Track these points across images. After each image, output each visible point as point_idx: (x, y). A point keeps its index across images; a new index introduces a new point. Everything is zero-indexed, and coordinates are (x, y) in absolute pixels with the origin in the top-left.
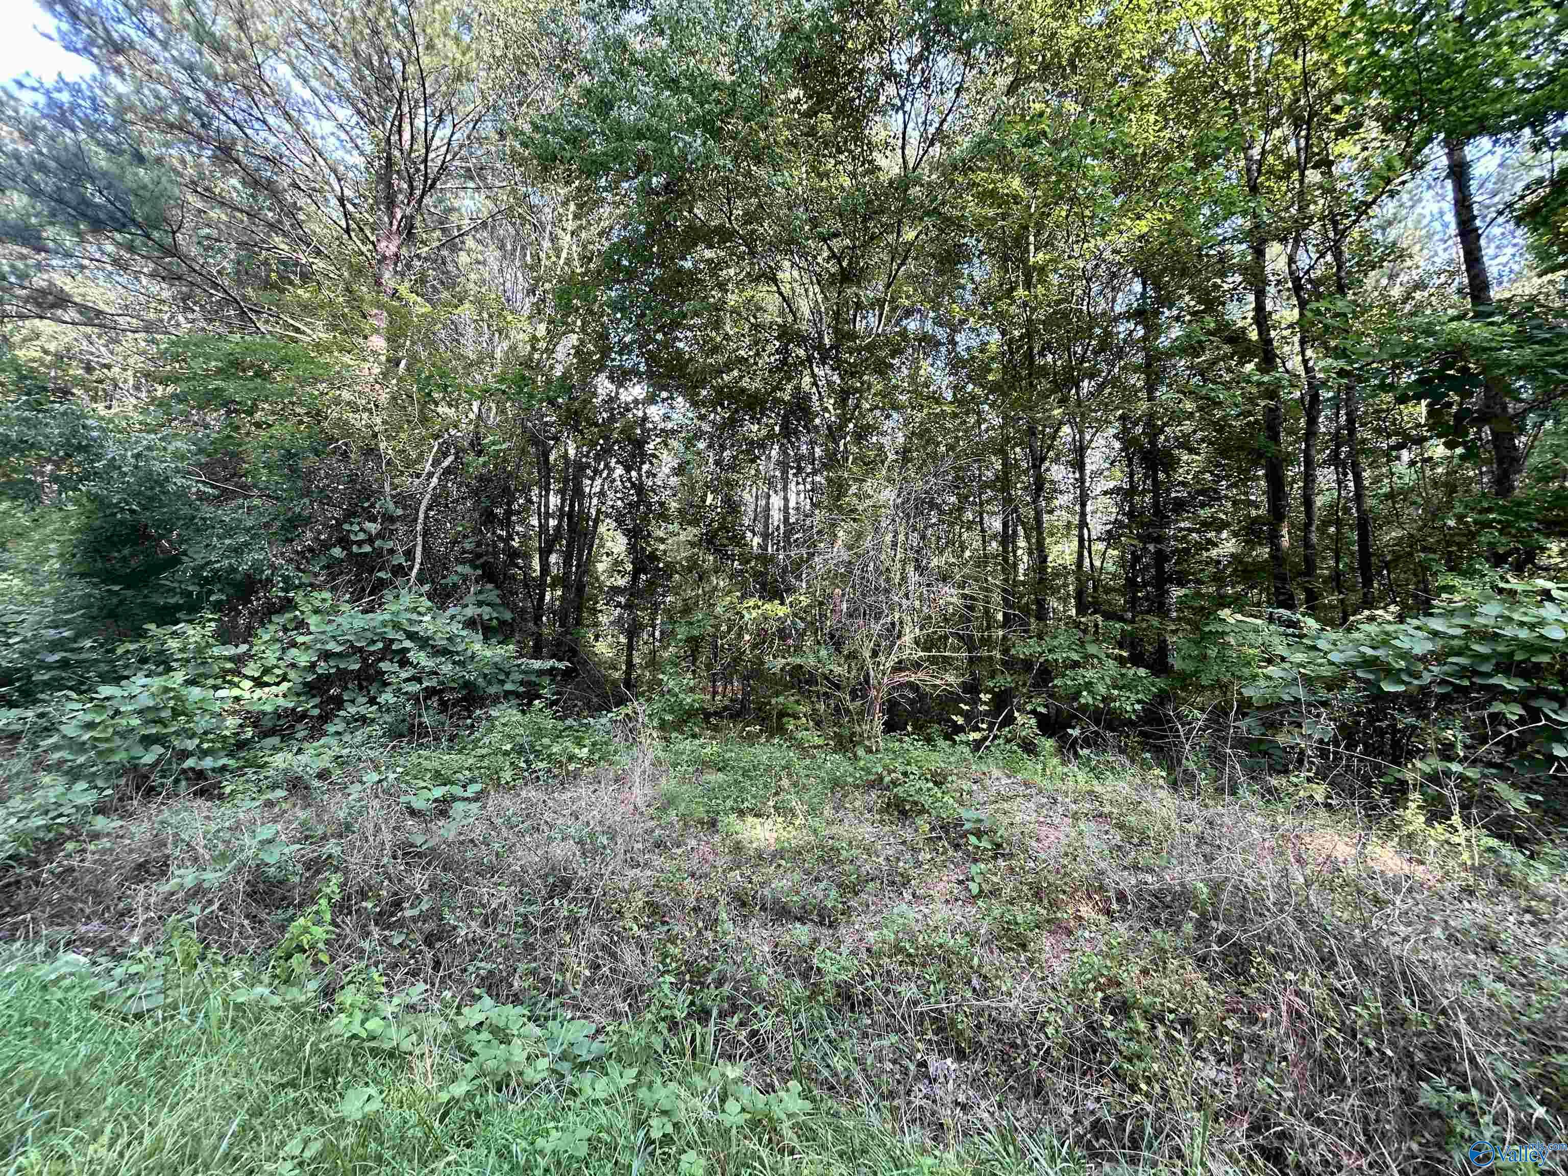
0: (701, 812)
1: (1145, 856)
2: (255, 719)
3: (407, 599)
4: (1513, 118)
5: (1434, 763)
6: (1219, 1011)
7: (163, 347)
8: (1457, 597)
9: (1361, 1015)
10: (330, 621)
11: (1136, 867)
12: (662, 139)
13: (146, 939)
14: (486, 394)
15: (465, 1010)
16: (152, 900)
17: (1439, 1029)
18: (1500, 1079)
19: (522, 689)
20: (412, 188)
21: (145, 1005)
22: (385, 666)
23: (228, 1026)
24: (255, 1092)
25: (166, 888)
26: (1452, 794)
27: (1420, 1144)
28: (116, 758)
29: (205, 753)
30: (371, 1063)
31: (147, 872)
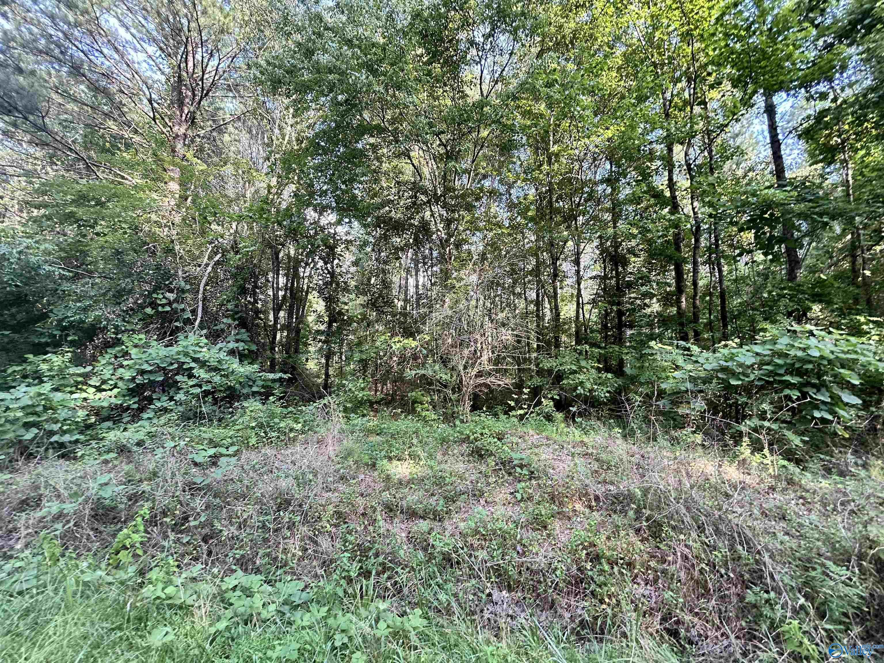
0: (366, 459)
1: (610, 476)
2: (97, 412)
3: (192, 338)
4: (796, 83)
5: (755, 422)
6: (646, 557)
7: (36, 186)
8: (768, 334)
9: (717, 556)
10: (144, 352)
11: (605, 482)
12: (343, 73)
13: (27, 546)
14: (240, 219)
15: (225, 579)
16: (31, 522)
17: (757, 562)
18: (785, 585)
19: (263, 390)
20: (194, 95)
21: (25, 586)
22: (178, 378)
23: (79, 595)
24: (95, 634)
25: (39, 514)
26: (764, 439)
27: (746, 622)
28: (8, 436)
29: (65, 432)
30: (168, 613)
31: (27, 505)
